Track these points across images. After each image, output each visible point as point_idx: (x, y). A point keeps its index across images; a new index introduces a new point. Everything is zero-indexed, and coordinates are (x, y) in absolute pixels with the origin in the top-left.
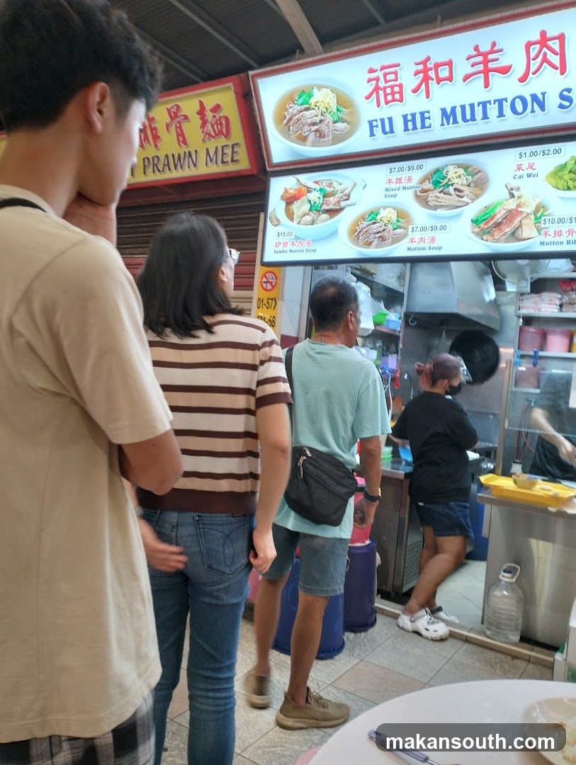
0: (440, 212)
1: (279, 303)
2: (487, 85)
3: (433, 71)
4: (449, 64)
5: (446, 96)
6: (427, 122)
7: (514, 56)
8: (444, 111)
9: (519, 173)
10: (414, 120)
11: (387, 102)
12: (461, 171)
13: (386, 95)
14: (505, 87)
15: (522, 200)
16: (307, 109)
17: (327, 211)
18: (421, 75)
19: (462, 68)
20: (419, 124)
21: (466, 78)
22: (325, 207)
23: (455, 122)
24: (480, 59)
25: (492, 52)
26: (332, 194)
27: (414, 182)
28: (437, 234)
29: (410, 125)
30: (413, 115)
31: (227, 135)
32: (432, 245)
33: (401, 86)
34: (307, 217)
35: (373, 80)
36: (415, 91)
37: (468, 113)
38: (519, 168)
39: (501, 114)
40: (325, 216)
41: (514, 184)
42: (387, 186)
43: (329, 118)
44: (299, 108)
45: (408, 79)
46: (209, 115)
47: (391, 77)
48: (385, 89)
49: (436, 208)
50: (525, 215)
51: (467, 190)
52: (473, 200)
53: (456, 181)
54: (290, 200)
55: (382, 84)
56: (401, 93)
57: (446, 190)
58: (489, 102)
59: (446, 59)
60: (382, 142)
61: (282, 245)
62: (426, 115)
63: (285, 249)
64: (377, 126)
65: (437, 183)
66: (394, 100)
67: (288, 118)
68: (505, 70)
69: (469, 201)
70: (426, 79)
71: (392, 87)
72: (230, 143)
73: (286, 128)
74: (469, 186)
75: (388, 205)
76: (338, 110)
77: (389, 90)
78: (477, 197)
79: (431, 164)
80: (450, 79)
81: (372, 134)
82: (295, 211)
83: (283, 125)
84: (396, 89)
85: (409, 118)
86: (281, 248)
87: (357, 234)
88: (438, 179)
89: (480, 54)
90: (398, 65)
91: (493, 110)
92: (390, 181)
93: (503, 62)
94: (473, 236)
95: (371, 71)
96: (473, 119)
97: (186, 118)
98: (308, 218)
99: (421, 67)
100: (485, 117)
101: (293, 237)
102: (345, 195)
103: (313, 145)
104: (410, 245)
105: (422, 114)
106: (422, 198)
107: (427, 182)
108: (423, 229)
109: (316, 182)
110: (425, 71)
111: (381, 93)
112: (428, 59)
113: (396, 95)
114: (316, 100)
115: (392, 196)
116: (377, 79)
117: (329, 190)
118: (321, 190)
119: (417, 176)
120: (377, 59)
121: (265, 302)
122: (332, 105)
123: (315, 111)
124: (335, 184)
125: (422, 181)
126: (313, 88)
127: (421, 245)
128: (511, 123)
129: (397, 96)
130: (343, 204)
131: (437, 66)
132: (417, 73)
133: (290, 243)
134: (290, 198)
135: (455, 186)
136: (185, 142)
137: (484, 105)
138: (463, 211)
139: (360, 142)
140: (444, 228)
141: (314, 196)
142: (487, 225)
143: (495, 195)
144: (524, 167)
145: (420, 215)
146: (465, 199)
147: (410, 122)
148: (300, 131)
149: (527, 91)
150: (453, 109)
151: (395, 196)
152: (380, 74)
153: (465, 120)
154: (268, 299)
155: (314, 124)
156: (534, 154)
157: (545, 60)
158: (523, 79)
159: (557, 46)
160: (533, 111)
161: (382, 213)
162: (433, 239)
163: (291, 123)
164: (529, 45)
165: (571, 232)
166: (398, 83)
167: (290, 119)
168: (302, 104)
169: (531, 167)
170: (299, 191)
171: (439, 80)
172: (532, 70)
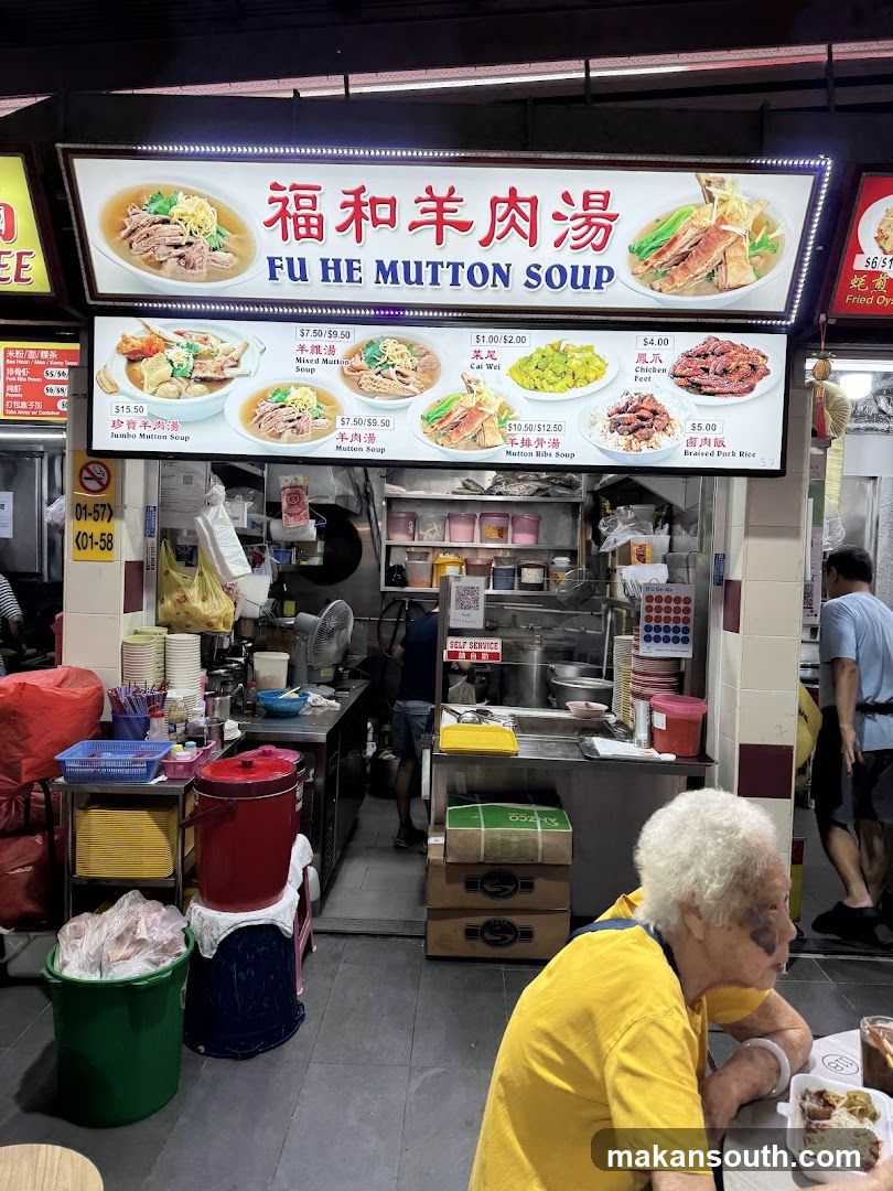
0: (378, 401)
2: (439, 241)
3: (368, 208)
4: (392, 202)
5: (380, 245)
6: (356, 276)
7: (475, 210)
8: (380, 264)
9: (478, 362)
10: (337, 269)
11: (298, 237)
12: (404, 349)
13: (297, 227)
14: (463, 248)
15: (484, 396)
16: (167, 222)
17: (203, 380)
18: (351, 209)
19: (408, 212)
20: (344, 276)
21: (413, 226)
22: (198, 373)
23: (395, 281)
24: (433, 205)
25: (449, 199)
26: (211, 355)
27: (339, 355)
28: (377, 431)
29: (331, 273)
30: (337, 262)
32: (371, 446)
33: (320, 218)
34: (168, 385)
35: (278, 200)
36: (341, 228)
37: (413, 273)
38: (477, 355)
39: (455, 282)
40: (200, 387)
41: (472, 374)
42: (299, 355)
43: (202, 242)
44: (151, 217)
45: (332, 211)
47: (308, 203)
48: (296, 217)
49: (373, 394)
50: (486, 416)
51: (412, 377)
52: (422, 390)
53: (397, 361)
54: (134, 358)
55: (291, 209)
56: (320, 227)
57: (385, 372)
58: (442, 264)
59: (387, 196)
60: (286, 289)
61: (125, 426)
62: (356, 265)
63: (131, 432)
64: (281, 267)
65: (372, 360)
66: (309, 235)
67: (129, 228)
68: (464, 226)
69: (417, 390)
70: (357, 217)
71: (307, 217)
72: (15, 250)
73: (127, 243)
74: (415, 370)
75: (304, 383)
76: (218, 232)
77: (301, 221)
78: (428, 386)
79: (362, 333)
80: (392, 222)
81: (273, 277)
82: (146, 374)
83: (119, 238)
84: (314, 221)
85: (331, 264)
86: (123, 430)
87: (255, 419)
88: (373, 356)
89: (433, 199)
90: (319, 189)
91: (445, 275)
92: (302, 348)
93: (461, 216)
94: (424, 438)
95: (275, 187)
96: (419, 281)
98: (171, 388)
99: (351, 198)
100: (435, 281)
101: (145, 414)
102: (233, 359)
103: (174, 276)
104: (339, 443)
105: (350, 262)
106: (352, 376)
107: (357, 357)
108: (358, 422)
109: (181, 334)
110: (358, 204)
111: (290, 222)
112: (362, 189)
113: (313, 229)
114: (180, 211)
115: (308, 370)
116: (285, 201)
117: (203, 348)
118: (190, 347)
119: (342, 348)
120: (289, 174)
121: (90, 510)
122: (209, 223)
123: (177, 227)
124: (212, 341)
125: (351, 356)
126: (177, 193)
127: (356, 444)
128: (467, 295)
129: (314, 231)
130: (228, 373)
131: (374, 202)
132: (344, 205)
133: (139, 424)
134: (134, 353)
135: (397, 368)
137: (435, 266)
138: (410, 403)
139: (253, 283)
140: (386, 423)
141: (178, 354)
142: (444, 423)
143: (448, 386)
144: (484, 354)
145: (351, 402)
146: (411, 387)
147: (332, 269)
148: (151, 253)
149: (489, 257)
150: (394, 264)
151: (312, 371)
152: (291, 196)
153: (407, 280)
154: (97, 505)
155: (177, 246)
156: (493, 339)
157: (513, 224)
158: (485, 242)
159: (528, 212)
160: (494, 285)
161: (295, 394)
162: (372, 438)
163: (134, 237)
164: (495, 202)
165: (540, 442)
166: (316, 213)
167: (133, 231)
168: (156, 213)
169: (491, 355)
170: (150, 343)
171: (376, 222)
172: (497, 233)
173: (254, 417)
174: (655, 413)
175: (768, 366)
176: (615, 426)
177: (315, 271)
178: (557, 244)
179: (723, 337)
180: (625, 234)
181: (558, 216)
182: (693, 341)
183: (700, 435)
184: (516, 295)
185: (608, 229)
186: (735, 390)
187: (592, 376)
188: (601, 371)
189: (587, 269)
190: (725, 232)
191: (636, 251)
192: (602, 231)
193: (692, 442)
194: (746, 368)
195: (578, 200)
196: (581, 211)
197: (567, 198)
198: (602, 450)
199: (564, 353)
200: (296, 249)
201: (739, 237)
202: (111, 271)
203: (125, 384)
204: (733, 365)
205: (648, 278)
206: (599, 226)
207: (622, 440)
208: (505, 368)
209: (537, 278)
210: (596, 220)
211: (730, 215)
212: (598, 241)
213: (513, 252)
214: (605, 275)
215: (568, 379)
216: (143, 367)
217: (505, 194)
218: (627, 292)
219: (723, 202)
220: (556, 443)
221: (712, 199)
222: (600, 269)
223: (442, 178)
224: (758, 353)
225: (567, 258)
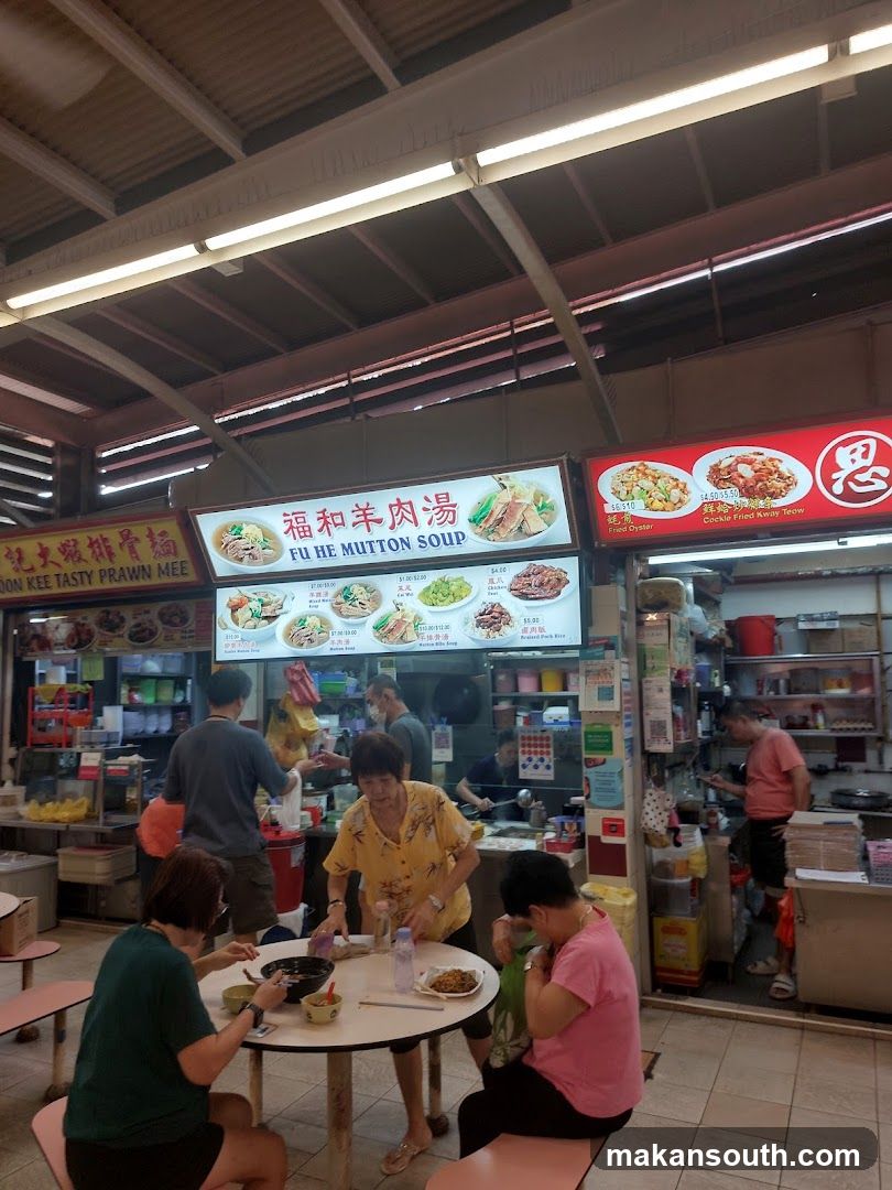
0: (350, 620)
2: (369, 529)
3: (331, 518)
4: (341, 514)
5: (340, 537)
6: (333, 553)
7: (382, 511)
8: (343, 546)
9: (401, 593)
10: (323, 550)
11: (301, 537)
12: (363, 589)
13: (299, 532)
14: (381, 533)
15: (405, 612)
16: (240, 539)
17: (266, 618)
18: (322, 520)
19: (350, 518)
20: (327, 554)
21: (354, 524)
22: (264, 614)
23: (352, 553)
24: (361, 513)
25: (368, 509)
26: (268, 604)
27: (330, 596)
28: (351, 637)
29: (321, 554)
30: (322, 547)
31: (176, 554)
32: (348, 646)
33: (309, 527)
35: (288, 521)
36: (320, 530)
37: (360, 548)
38: (401, 588)
39: (382, 550)
40: (264, 621)
41: (399, 600)
42: (311, 599)
43: (258, 546)
44: (233, 537)
45: (314, 523)
46: (158, 539)
47: (303, 520)
48: (298, 528)
49: (348, 617)
50: (407, 624)
51: (368, 604)
52: (373, 611)
53: (359, 597)
54: (234, 609)
55: (295, 524)
56: (310, 531)
57: (354, 603)
58: (374, 541)
59: (339, 511)
60: (301, 565)
61: (231, 647)
62: (332, 547)
63: (234, 649)
64: (296, 553)
65: (346, 598)
66: (306, 536)
67: (225, 544)
68: (379, 521)
69: (371, 612)
70: (326, 523)
71: (303, 527)
72: (179, 560)
73: (225, 551)
74: (369, 600)
75: (313, 613)
76: (264, 540)
77: (301, 529)
78: (376, 609)
79: (341, 583)
80: (343, 524)
81: (294, 559)
82: (240, 617)
83: (221, 549)
84: (306, 529)
85: (320, 548)
87: (290, 636)
88: (347, 595)
89: (360, 509)
90: (306, 512)
91: (377, 547)
92: (312, 595)
93: (377, 516)
94: (375, 639)
95: (286, 515)
96: (364, 552)
97: (137, 539)
98: (251, 623)
99: (321, 515)
100: (372, 551)
101: (240, 639)
102: (279, 605)
103: (249, 564)
104: (332, 646)
105: (328, 547)
106: (337, 608)
107: (339, 597)
108: (340, 633)
109: (255, 594)
110: (324, 518)
111: (295, 530)
112: (327, 510)
113: (306, 533)
114: (245, 532)
116: (291, 521)
117: (266, 600)
118: (259, 600)
119: (332, 591)
120: (291, 508)
122: (259, 536)
123: (245, 540)
124: (271, 596)
125: (336, 596)
126: (242, 524)
127: (340, 646)
128: (390, 556)
130: (278, 612)
131: (333, 515)
132: (318, 519)
133: (237, 645)
134: (234, 606)
135: (359, 600)
136: (138, 558)
137: (371, 543)
138: (367, 619)
139: (285, 564)
140: (354, 633)
141: (255, 605)
142: (383, 629)
143: (386, 608)
144: (404, 588)
145: (336, 621)
146: (368, 610)
147: (320, 551)
148: (236, 555)
149: (397, 535)
150: (349, 544)
151: (317, 607)
152: (293, 518)
153: (358, 552)
155: (247, 549)
156: (409, 579)
157: (403, 516)
158: (392, 527)
159: (409, 509)
160: (403, 549)
161: (309, 620)
162: (348, 642)
163: (228, 548)
165: (438, 636)
166: (306, 524)
167: (227, 545)
168: (235, 535)
169: (408, 588)
170: (240, 599)
171: (336, 525)
172: (396, 522)
174: (501, 614)
175: (569, 577)
176: (479, 623)
178: (430, 523)
179: (538, 563)
180: (464, 514)
181: (425, 509)
182: (519, 567)
183: (530, 626)
184: (416, 553)
185: (454, 512)
186: (549, 595)
187: (464, 594)
188: (469, 590)
189: (449, 534)
190: (520, 504)
191: (473, 521)
192: (451, 513)
193: (525, 630)
194: (555, 580)
195: (433, 498)
196: (437, 505)
197: (427, 499)
198: (473, 639)
199: (447, 583)
200: (301, 544)
201: (529, 505)
202: (221, 565)
203: (231, 624)
204: (546, 579)
205: (486, 534)
206: (449, 511)
207: (484, 632)
208: (416, 595)
209: (424, 542)
210: (446, 508)
211: (519, 494)
212: (450, 518)
213: (407, 531)
214: (460, 537)
215: (451, 598)
216: (238, 613)
217: (396, 502)
218: (475, 544)
219: (512, 488)
220: (446, 637)
221: (504, 487)
222: (456, 533)
223: (362, 499)
224: (561, 570)
225: (438, 530)
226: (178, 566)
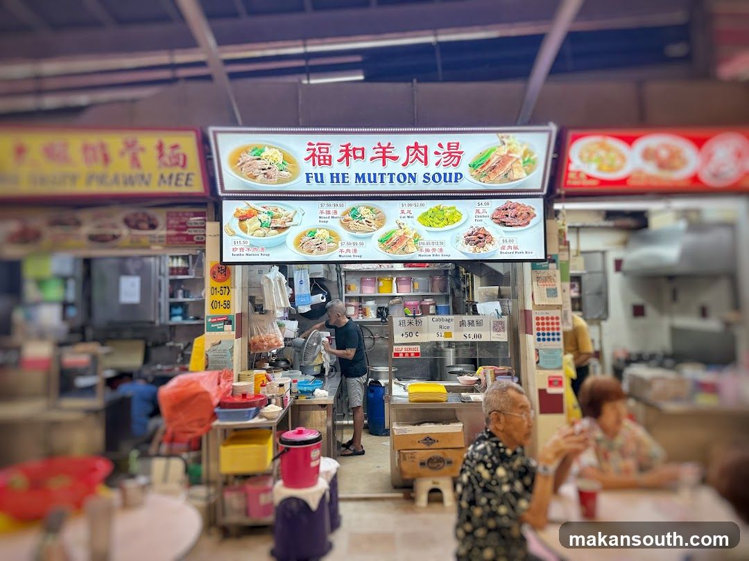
0: (357, 234)
1: (232, 290)
2: (384, 164)
3: (352, 152)
4: (363, 149)
6: (346, 180)
7: (400, 152)
8: (357, 175)
9: (403, 215)
10: (337, 177)
11: (320, 164)
12: (369, 211)
13: (319, 160)
14: (394, 167)
15: (406, 230)
16: (259, 159)
17: (276, 228)
18: (344, 153)
19: (370, 153)
20: (341, 180)
21: (372, 159)
22: (273, 225)
23: (364, 182)
24: (381, 150)
25: (388, 148)
26: (279, 217)
27: (339, 214)
28: (358, 248)
29: (335, 180)
30: (338, 174)
31: (184, 166)
32: (355, 254)
33: (330, 157)
35: (311, 149)
36: (339, 161)
37: (372, 178)
38: (403, 212)
40: (274, 231)
41: (401, 221)
42: (320, 215)
43: (275, 167)
44: (253, 157)
45: (336, 154)
46: (167, 151)
47: (325, 150)
48: (319, 156)
49: (355, 231)
50: (408, 239)
51: (373, 223)
52: (378, 229)
53: (366, 216)
54: (242, 219)
55: (317, 153)
56: (330, 160)
57: (361, 221)
58: (385, 174)
59: (361, 147)
60: (314, 186)
61: (239, 250)
62: (346, 175)
63: (242, 253)
64: (312, 177)
65: (354, 216)
66: (325, 164)
67: (241, 162)
68: (395, 158)
69: (375, 229)
70: (347, 155)
71: (324, 156)
72: (186, 172)
73: (240, 168)
74: (375, 219)
75: (323, 227)
76: (283, 163)
77: (322, 158)
78: (381, 227)
79: (349, 204)
80: (363, 157)
81: (308, 181)
82: (248, 226)
83: (236, 166)
84: (327, 158)
85: (335, 175)
86: (238, 252)
88: (355, 214)
89: (381, 147)
90: (329, 144)
91: (387, 179)
92: (322, 212)
93: (394, 154)
94: (380, 250)
95: (310, 144)
96: (375, 181)
97: (143, 149)
98: (260, 232)
99: (344, 148)
100: (382, 181)
101: (248, 244)
102: (289, 218)
103: (262, 182)
104: (340, 254)
105: (343, 174)
106: (345, 224)
107: (348, 215)
108: (349, 244)
109: (264, 207)
110: (347, 151)
111: (316, 158)
112: (349, 144)
113: (327, 161)
114: (266, 154)
115: (324, 222)
116: (314, 150)
117: (275, 214)
118: (269, 213)
119: (340, 211)
120: (316, 139)
121: (219, 289)
122: (279, 160)
123: (264, 161)
124: (280, 210)
125: (344, 214)
126: (264, 147)
127: (348, 254)
128: (397, 187)
129: (327, 162)
130: (288, 224)
131: (355, 149)
132: (341, 151)
133: (246, 249)
134: (243, 216)
135: (366, 219)
136: (138, 166)
137: (382, 175)
138: (373, 234)
139: (299, 184)
140: (362, 244)
141: (264, 217)
142: (386, 242)
143: (390, 226)
144: (406, 212)
145: (344, 234)
146: (372, 227)
147: (334, 178)
148: (251, 172)
149: (406, 171)
150: (363, 175)
151: (327, 222)
152: (317, 148)
153: (370, 181)
154: (222, 288)
155: (264, 169)
156: (410, 205)
157: (417, 157)
158: (405, 164)
159: (423, 151)
160: (409, 182)
161: (319, 232)
162: (355, 251)
163: (244, 166)
164: (408, 148)
165: (434, 250)
166: (328, 154)
167: (243, 163)
168: (254, 155)
169: (409, 212)
170: (250, 212)
171: (355, 157)
172: (410, 160)
173: (300, 243)
174: (485, 235)
175: (535, 213)
176: (468, 241)
177: (327, 178)
178: (437, 164)
179: (514, 201)
180: (466, 160)
181: (437, 153)
182: (501, 203)
183: (507, 245)
184: (420, 185)
185: (459, 157)
186: (521, 224)
187: (455, 220)
188: (460, 217)
189: (450, 174)
190: (511, 157)
191: (473, 166)
192: (457, 158)
193: (503, 248)
194: (525, 214)
195: (445, 147)
196: (447, 151)
197: (440, 145)
198: (463, 253)
199: (442, 210)
200: (319, 170)
201: (518, 159)
202: (231, 179)
203: (238, 231)
204: (519, 213)
205: (479, 177)
206: (455, 157)
207: (472, 248)
208: (416, 218)
209: (429, 179)
210: (454, 154)
211: (513, 150)
212: (455, 162)
213: (417, 168)
214: (459, 176)
215: (445, 221)
216: (247, 222)
217: (413, 145)
218: (469, 182)
219: (509, 145)
220: (441, 250)
221: (504, 144)
222: (456, 174)
223: (384, 140)
224: (530, 207)
225: (442, 170)
226: (184, 178)
